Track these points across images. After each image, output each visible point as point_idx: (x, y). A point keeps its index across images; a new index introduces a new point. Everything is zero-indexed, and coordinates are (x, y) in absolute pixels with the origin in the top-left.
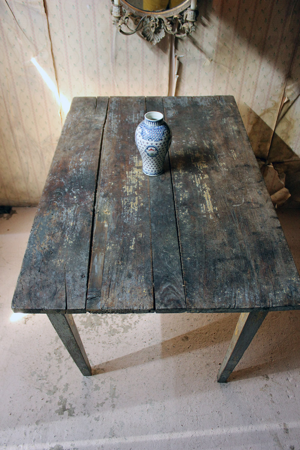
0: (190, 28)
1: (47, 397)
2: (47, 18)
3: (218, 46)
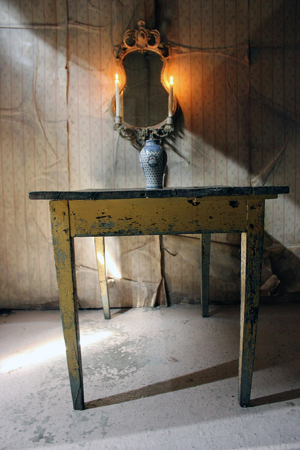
0: (170, 128)
1: (21, 427)
2: (68, 135)
3: (192, 152)
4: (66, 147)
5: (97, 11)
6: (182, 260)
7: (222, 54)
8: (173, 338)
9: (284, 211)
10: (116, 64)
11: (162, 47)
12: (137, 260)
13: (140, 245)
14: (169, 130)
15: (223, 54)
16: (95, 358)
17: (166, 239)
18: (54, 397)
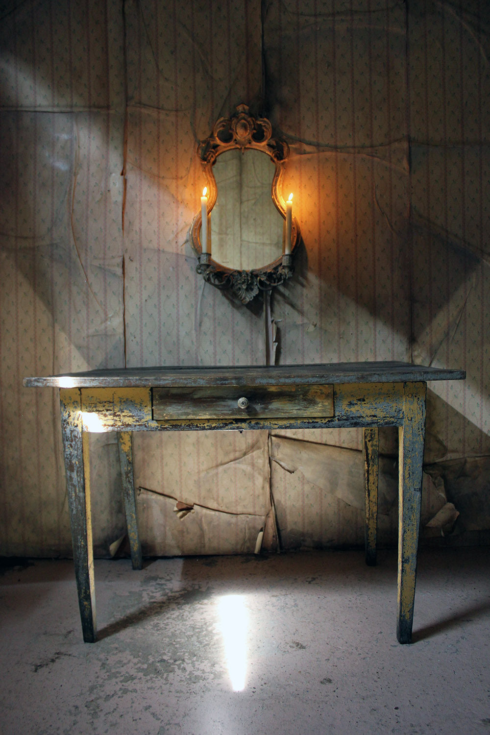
2: (124, 280)
3: (321, 307)
4: (121, 300)
5: (172, 87)
6: (304, 479)
7: (368, 157)
8: (294, 608)
9: (465, 402)
10: (201, 169)
11: (275, 144)
12: (232, 478)
13: (237, 454)
14: (286, 276)
15: (369, 155)
16: (172, 643)
17: (279, 446)
18: (113, 712)
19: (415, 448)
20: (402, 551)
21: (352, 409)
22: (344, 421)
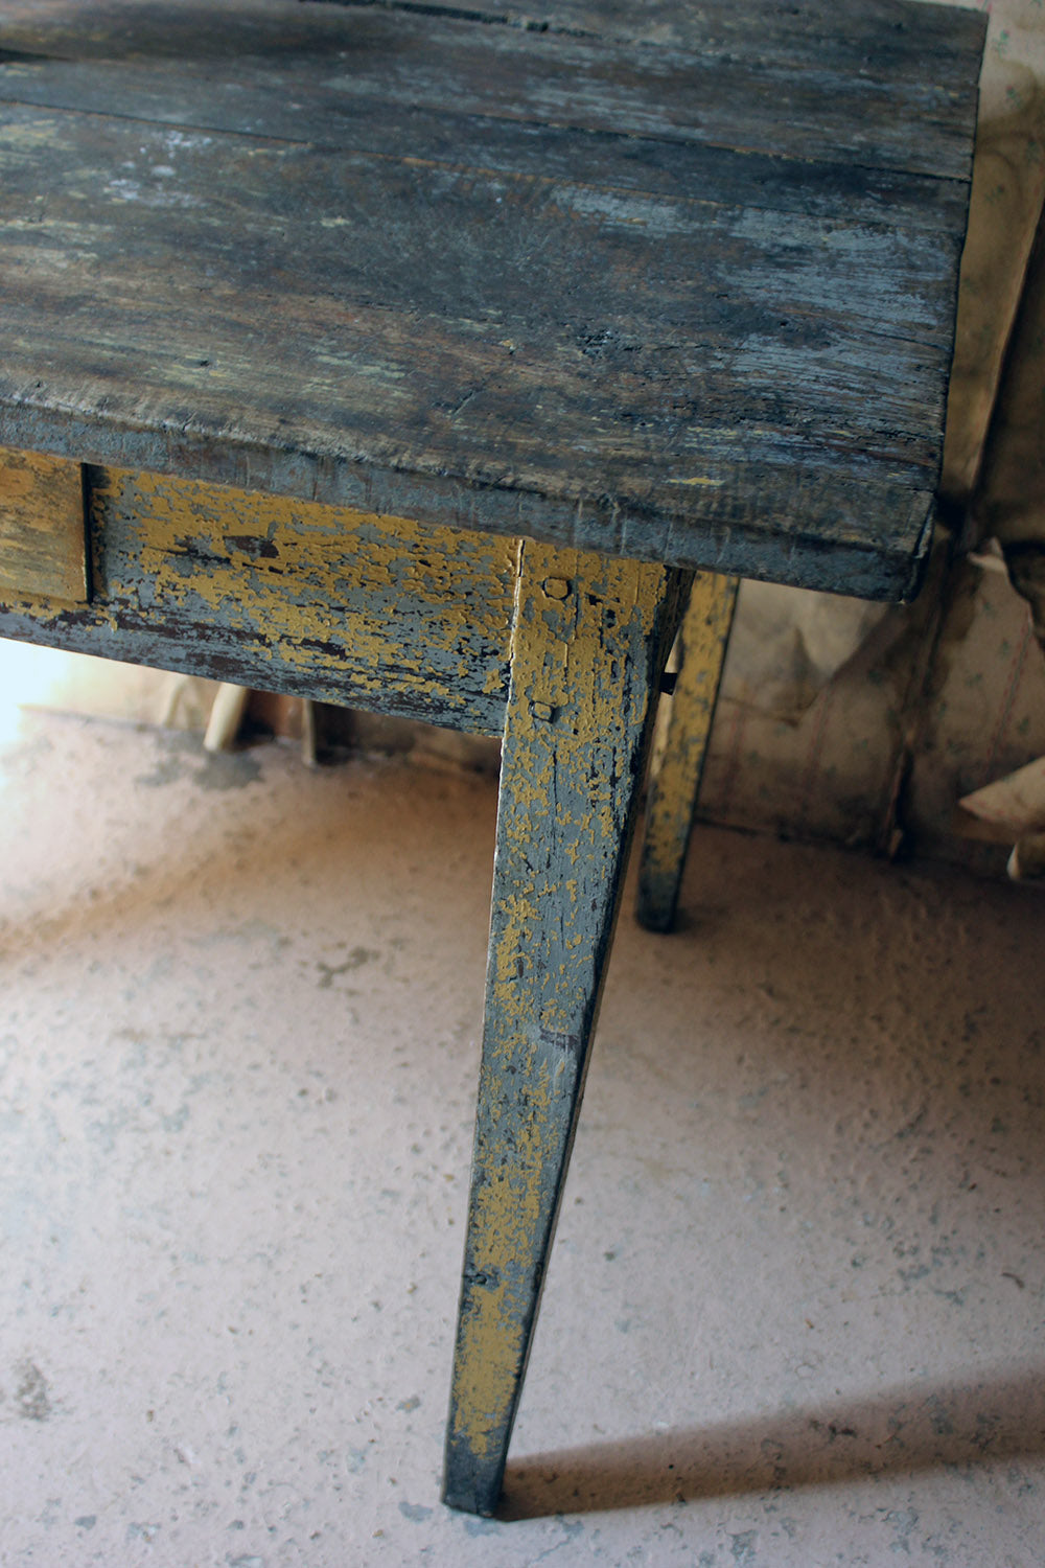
8: (160, 1134)
19: (565, 857)
20: (468, 1241)
21: (194, 582)
22: (155, 636)
